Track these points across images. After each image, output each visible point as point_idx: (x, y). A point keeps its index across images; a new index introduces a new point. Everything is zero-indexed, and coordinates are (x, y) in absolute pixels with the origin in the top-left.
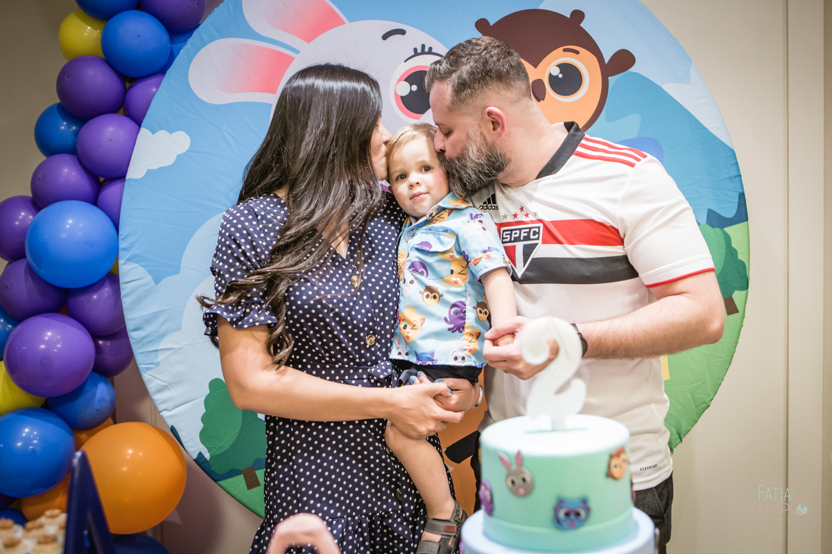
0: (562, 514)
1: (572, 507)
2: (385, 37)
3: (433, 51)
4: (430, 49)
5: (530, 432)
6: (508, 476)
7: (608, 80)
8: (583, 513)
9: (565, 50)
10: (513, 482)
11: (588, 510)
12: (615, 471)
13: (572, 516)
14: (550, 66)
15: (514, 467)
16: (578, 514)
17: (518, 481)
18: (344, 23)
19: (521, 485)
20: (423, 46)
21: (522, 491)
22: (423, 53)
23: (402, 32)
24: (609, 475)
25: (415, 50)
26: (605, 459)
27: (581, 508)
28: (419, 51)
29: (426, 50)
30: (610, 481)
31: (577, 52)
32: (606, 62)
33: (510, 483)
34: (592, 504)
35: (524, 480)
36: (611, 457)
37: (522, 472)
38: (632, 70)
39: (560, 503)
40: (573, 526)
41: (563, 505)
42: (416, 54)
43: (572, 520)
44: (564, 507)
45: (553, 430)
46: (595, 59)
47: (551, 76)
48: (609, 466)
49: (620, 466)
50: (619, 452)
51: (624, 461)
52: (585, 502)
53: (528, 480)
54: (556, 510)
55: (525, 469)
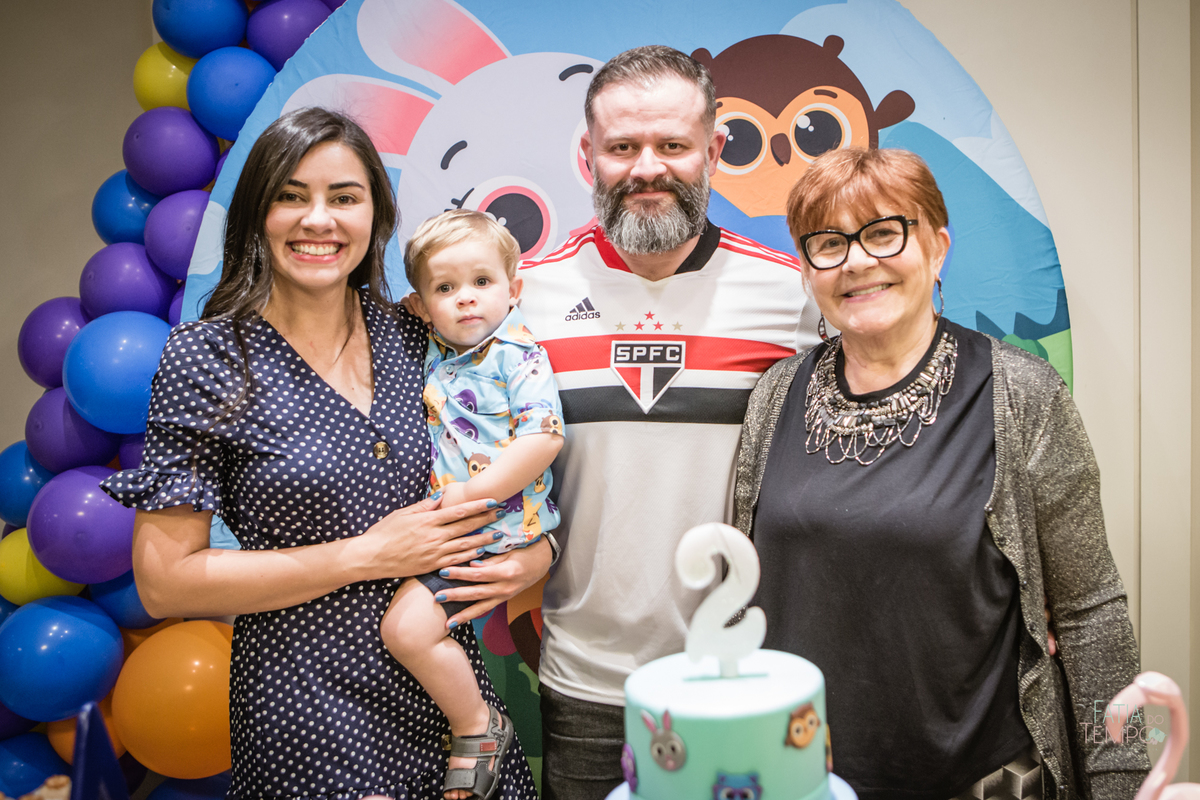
0: (722, 796)
1: (737, 786)
2: (563, 76)
5: (691, 679)
6: (654, 742)
7: (877, 134)
8: (751, 794)
9: (817, 93)
10: (660, 751)
11: (758, 791)
12: (798, 738)
13: (738, 799)
14: (798, 114)
15: (661, 731)
16: (744, 796)
17: (667, 751)
18: (504, 57)
19: (671, 756)
21: (671, 763)
23: (588, 69)
24: (789, 742)
26: (784, 721)
27: (749, 787)
30: (791, 751)
31: (834, 96)
32: (875, 109)
33: (656, 752)
34: (764, 782)
35: (673, 749)
36: (792, 718)
37: (670, 739)
38: (911, 119)
39: (721, 781)
41: (726, 783)
44: (726, 787)
45: (722, 677)
46: (859, 104)
47: (797, 128)
48: (789, 731)
49: (806, 730)
50: (802, 711)
51: (811, 723)
52: (753, 779)
53: (678, 749)
54: (715, 790)
55: (674, 735)
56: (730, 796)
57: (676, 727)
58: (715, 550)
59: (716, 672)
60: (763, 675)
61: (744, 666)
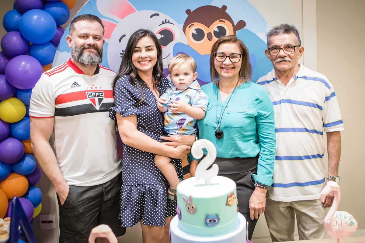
0: (208, 221)
1: (212, 218)
2: (151, 17)
3: (170, 22)
4: (169, 21)
5: (196, 186)
6: (186, 206)
7: (236, 32)
8: (217, 221)
9: (220, 21)
10: (188, 208)
11: (219, 219)
12: (230, 203)
13: (212, 222)
14: (214, 27)
15: (189, 202)
16: (215, 221)
17: (191, 208)
18: (135, 11)
19: (192, 209)
20: (166, 20)
21: (192, 212)
22: (166, 23)
23: (158, 15)
24: (227, 204)
25: (163, 21)
27: (216, 218)
28: (164, 22)
29: (167, 22)
30: (228, 206)
31: (224, 22)
32: (235, 25)
33: (187, 208)
34: (220, 217)
35: (193, 207)
36: (228, 197)
37: (192, 204)
38: (245, 28)
39: (207, 216)
40: (212, 225)
41: (208, 217)
42: (163, 23)
43: (212, 223)
44: (209, 218)
45: (205, 185)
46: (231, 24)
47: (214, 31)
48: (227, 201)
49: (232, 200)
50: (231, 195)
51: (234, 198)
52: (217, 216)
53: (194, 207)
54: (206, 219)
55: (193, 203)
56: (210, 221)
57: (193, 201)
58: (203, 147)
59: (204, 183)
60: (218, 184)
61: (212, 181)
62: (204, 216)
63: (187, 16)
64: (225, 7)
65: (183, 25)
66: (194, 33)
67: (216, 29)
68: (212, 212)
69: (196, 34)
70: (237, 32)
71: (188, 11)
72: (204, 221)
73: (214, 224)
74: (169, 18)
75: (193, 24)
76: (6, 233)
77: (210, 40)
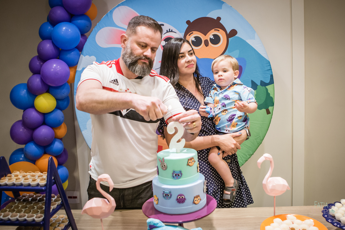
0: (174, 175)
1: (177, 173)
3: (173, 31)
4: (172, 30)
6: (161, 164)
9: (215, 30)
10: (162, 166)
11: (181, 174)
12: (190, 164)
13: (177, 176)
14: (210, 35)
15: (162, 162)
16: (179, 175)
20: (170, 29)
21: (164, 169)
22: (170, 31)
23: (163, 25)
24: (188, 165)
25: (167, 31)
28: (168, 31)
29: (171, 31)
31: (219, 31)
32: (228, 33)
34: (183, 173)
36: (189, 160)
39: (174, 172)
40: (177, 178)
42: (167, 32)
43: (177, 177)
46: (224, 32)
47: (210, 38)
49: (192, 163)
50: (191, 159)
51: (193, 161)
52: (180, 172)
53: (165, 166)
54: (173, 174)
55: (165, 163)
56: (176, 175)
62: (172, 172)
63: (187, 26)
64: (219, 19)
65: (184, 33)
66: (193, 40)
67: (212, 37)
68: (177, 169)
69: (195, 41)
70: (230, 39)
71: (188, 22)
72: (171, 175)
73: (178, 177)
74: (172, 28)
75: (193, 33)
76: (45, 179)
77: (206, 46)
